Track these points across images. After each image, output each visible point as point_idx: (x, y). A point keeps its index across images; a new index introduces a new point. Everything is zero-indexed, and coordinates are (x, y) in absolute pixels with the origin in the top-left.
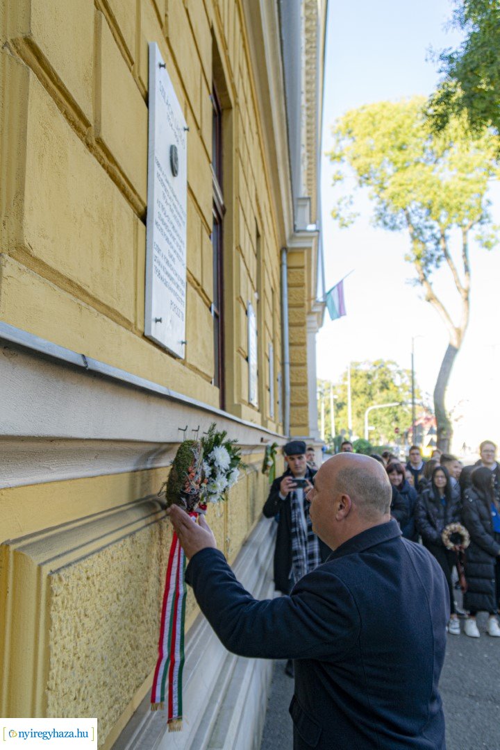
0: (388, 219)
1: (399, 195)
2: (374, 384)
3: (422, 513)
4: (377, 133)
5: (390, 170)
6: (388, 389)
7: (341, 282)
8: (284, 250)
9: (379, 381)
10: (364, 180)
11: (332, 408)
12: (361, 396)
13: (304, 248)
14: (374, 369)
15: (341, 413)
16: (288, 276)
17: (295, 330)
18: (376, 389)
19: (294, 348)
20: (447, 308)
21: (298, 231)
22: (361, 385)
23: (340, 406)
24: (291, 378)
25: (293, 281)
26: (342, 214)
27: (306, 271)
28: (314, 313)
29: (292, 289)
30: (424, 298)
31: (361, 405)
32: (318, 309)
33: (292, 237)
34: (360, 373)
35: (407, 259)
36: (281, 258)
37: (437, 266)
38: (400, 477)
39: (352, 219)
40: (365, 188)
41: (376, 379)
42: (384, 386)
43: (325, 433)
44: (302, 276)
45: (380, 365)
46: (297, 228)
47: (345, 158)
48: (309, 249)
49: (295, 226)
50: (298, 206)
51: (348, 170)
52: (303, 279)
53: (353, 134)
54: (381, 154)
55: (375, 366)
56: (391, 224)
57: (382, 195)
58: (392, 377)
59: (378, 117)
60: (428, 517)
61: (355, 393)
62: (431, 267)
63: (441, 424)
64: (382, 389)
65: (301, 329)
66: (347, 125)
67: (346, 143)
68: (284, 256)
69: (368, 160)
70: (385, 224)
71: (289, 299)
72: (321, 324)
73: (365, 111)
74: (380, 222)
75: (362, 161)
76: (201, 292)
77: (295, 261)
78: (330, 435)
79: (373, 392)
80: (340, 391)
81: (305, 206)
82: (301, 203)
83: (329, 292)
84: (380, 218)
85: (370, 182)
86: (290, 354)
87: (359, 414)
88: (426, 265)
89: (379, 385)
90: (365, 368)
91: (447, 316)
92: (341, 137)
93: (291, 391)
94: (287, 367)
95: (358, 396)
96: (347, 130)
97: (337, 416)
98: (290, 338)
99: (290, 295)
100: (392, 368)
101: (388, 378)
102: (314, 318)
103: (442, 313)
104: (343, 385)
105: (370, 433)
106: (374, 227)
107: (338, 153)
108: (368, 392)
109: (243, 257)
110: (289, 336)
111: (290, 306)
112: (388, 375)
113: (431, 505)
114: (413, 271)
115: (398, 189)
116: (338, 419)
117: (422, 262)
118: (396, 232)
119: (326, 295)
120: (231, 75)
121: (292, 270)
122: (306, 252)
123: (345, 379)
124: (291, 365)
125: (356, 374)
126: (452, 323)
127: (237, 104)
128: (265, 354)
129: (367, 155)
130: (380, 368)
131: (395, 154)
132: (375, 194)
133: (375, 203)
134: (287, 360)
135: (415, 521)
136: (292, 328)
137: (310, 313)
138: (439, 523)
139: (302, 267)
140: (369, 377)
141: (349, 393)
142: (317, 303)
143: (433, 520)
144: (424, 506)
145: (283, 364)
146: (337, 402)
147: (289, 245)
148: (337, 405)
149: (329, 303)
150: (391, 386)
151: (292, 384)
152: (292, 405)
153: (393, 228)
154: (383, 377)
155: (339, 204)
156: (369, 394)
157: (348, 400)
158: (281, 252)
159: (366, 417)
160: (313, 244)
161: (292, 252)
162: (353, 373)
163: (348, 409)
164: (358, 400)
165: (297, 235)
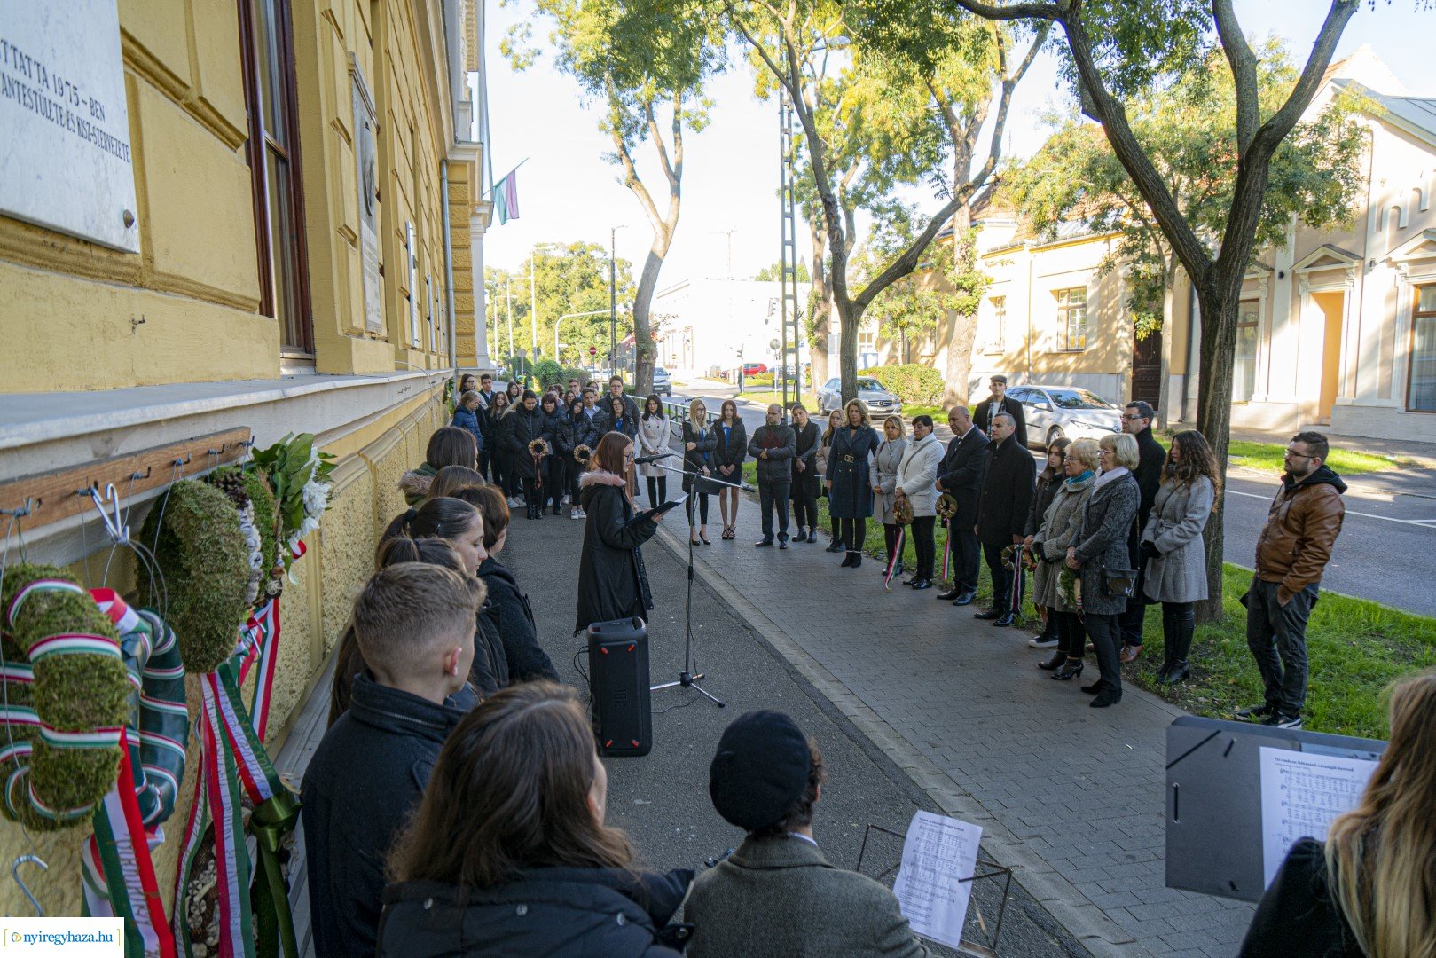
2: (570, 279)
6: (591, 287)
7: (514, 172)
8: (443, 162)
9: (577, 275)
11: (510, 312)
12: (552, 295)
13: (467, 161)
14: (571, 256)
15: (522, 320)
16: (449, 191)
17: (459, 252)
18: (573, 286)
19: (458, 273)
20: (652, 197)
21: (460, 142)
22: (550, 282)
23: (521, 310)
25: (457, 198)
27: (469, 187)
28: (480, 214)
29: (453, 207)
30: (623, 182)
31: (552, 310)
32: (485, 210)
33: (453, 148)
34: (550, 262)
35: (602, 128)
36: (441, 172)
37: (643, 139)
38: (553, 405)
41: (575, 273)
42: (585, 283)
43: (500, 351)
44: (465, 193)
45: (580, 251)
46: (459, 138)
48: (473, 163)
49: (456, 136)
50: (458, 110)
52: (466, 197)
55: (572, 252)
58: (596, 268)
61: (543, 291)
62: (635, 138)
63: (642, 346)
64: (582, 287)
65: (466, 252)
68: (445, 169)
71: (451, 218)
77: (458, 175)
78: (508, 353)
79: (569, 290)
80: (521, 288)
81: (467, 110)
82: (461, 107)
83: (496, 187)
86: (454, 280)
87: (549, 322)
88: (628, 135)
89: (577, 280)
90: (558, 254)
91: (653, 207)
93: (457, 320)
94: (452, 293)
95: (548, 296)
97: (518, 324)
98: (454, 262)
99: (452, 214)
100: (596, 255)
101: (590, 271)
102: (480, 220)
103: (646, 202)
104: (524, 280)
105: (562, 352)
108: (561, 290)
111: (452, 226)
112: (591, 266)
114: (610, 144)
116: (518, 330)
117: (623, 131)
119: (494, 189)
121: (452, 185)
122: (468, 165)
123: (528, 271)
124: (456, 291)
125: (544, 264)
126: (658, 216)
130: (579, 255)
134: (451, 286)
137: (474, 214)
139: (466, 183)
140: (562, 266)
141: (533, 292)
142: (482, 204)
145: (447, 291)
146: (518, 303)
147: (449, 157)
148: (517, 308)
149: (498, 201)
150: (595, 283)
152: (457, 334)
154: (584, 269)
155: (510, 35)
156: (564, 293)
157: (533, 302)
158: (441, 164)
159: (556, 326)
160: (476, 158)
161: (453, 165)
162: (539, 262)
163: (533, 315)
164: (548, 301)
165: (459, 146)
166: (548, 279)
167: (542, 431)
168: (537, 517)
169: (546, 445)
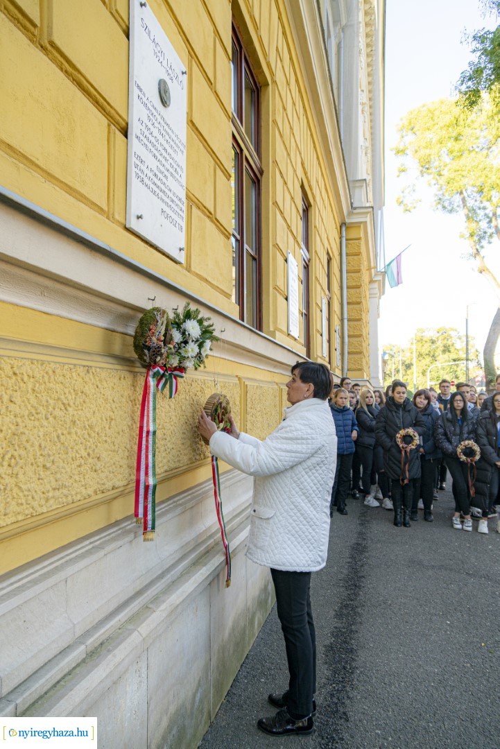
0: (446, 204)
1: (454, 179)
2: (437, 348)
3: (441, 430)
4: (436, 127)
5: (447, 159)
6: (449, 351)
7: (399, 256)
8: (343, 224)
9: (441, 345)
10: (424, 170)
12: (426, 357)
13: (361, 223)
14: (438, 335)
15: (409, 372)
16: (347, 246)
17: (352, 291)
18: (439, 352)
19: (351, 306)
21: (355, 208)
22: (425, 350)
23: (408, 366)
24: (348, 331)
25: (352, 251)
26: (405, 201)
27: (363, 242)
29: (350, 258)
30: (476, 270)
31: (426, 365)
32: (379, 278)
33: (350, 214)
34: (425, 339)
35: (461, 236)
36: (341, 232)
37: (490, 242)
39: (415, 205)
40: (427, 177)
41: (440, 344)
42: (446, 349)
44: (359, 246)
45: (443, 332)
46: (354, 206)
47: (408, 151)
48: (366, 223)
49: (352, 204)
50: (354, 187)
51: (412, 163)
52: (361, 249)
53: (414, 130)
54: (439, 145)
55: (438, 332)
56: (450, 208)
57: (441, 182)
58: (453, 341)
59: (437, 113)
60: (445, 434)
61: (420, 355)
62: (484, 243)
64: (444, 351)
66: (410, 123)
67: (410, 138)
68: (344, 229)
69: (428, 151)
70: (444, 207)
71: (348, 265)
72: (382, 291)
73: (425, 108)
74: (440, 206)
75: (423, 152)
76: (216, 221)
77: (353, 234)
79: (436, 354)
80: (408, 354)
81: (362, 186)
82: (358, 184)
83: (389, 265)
84: (439, 203)
85: (430, 171)
86: (348, 311)
87: (424, 373)
88: (479, 241)
89: (442, 348)
90: (431, 334)
92: (404, 134)
93: (349, 342)
94: (346, 321)
95: (424, 358)
96: (410, 127)
98: (348, 298)
99: (348, 263)
100: (453, 334)
101: (449, 343)
104: (410, 349)
106: (434, 210)
107: (401, 147)
108: (432, 353)
109: (281, 213)
110: (347, 296)
111: (348, 272)
112: (450, 340)
113: (449, 424)
115: (452, 176)
116: (405, 376)
117: (476, 238)
118: (454, 214)
120: (265, 55)
121: (350, 242)
122: (362, 226)
123: (412, 344)
124: (349, 320)
125: (422, 340)
127: (274, 82)
128: (317, 304)
129: (426, 147)
130: (443, 334)
131: (450, 144)
132: (434, 182)
133: (434, 189)
134: (346, 316)
135: (435, 438)
136: (349, 290)
137: (371, 281)
138: (454, 439)
139: (360, 239)
140: (433, 342)
141: (415, 355)
142: (377, 273)
143: (449, 436)
144: (442, 425)
146: (406, 363)
147: (347, 221)
148: (406, 365)
149: (389, 272)
150: (452, 349)
151: (349, 336)
152: (349, 353)
153: (451, 211)
154: (445, 342)
155: (403, 192)
156: (433, 356)
157: (414, 361)
158: (341, 227)
159: (428, 374)
160: (368, 219)
161: (351, 227)
162: (418, 339)
163: (414, 368)
164: (423, 361)
165: (355, 211)
166: (424, 348)
167: (415, 425)
168: (405, 525)
169: (417, 437)
